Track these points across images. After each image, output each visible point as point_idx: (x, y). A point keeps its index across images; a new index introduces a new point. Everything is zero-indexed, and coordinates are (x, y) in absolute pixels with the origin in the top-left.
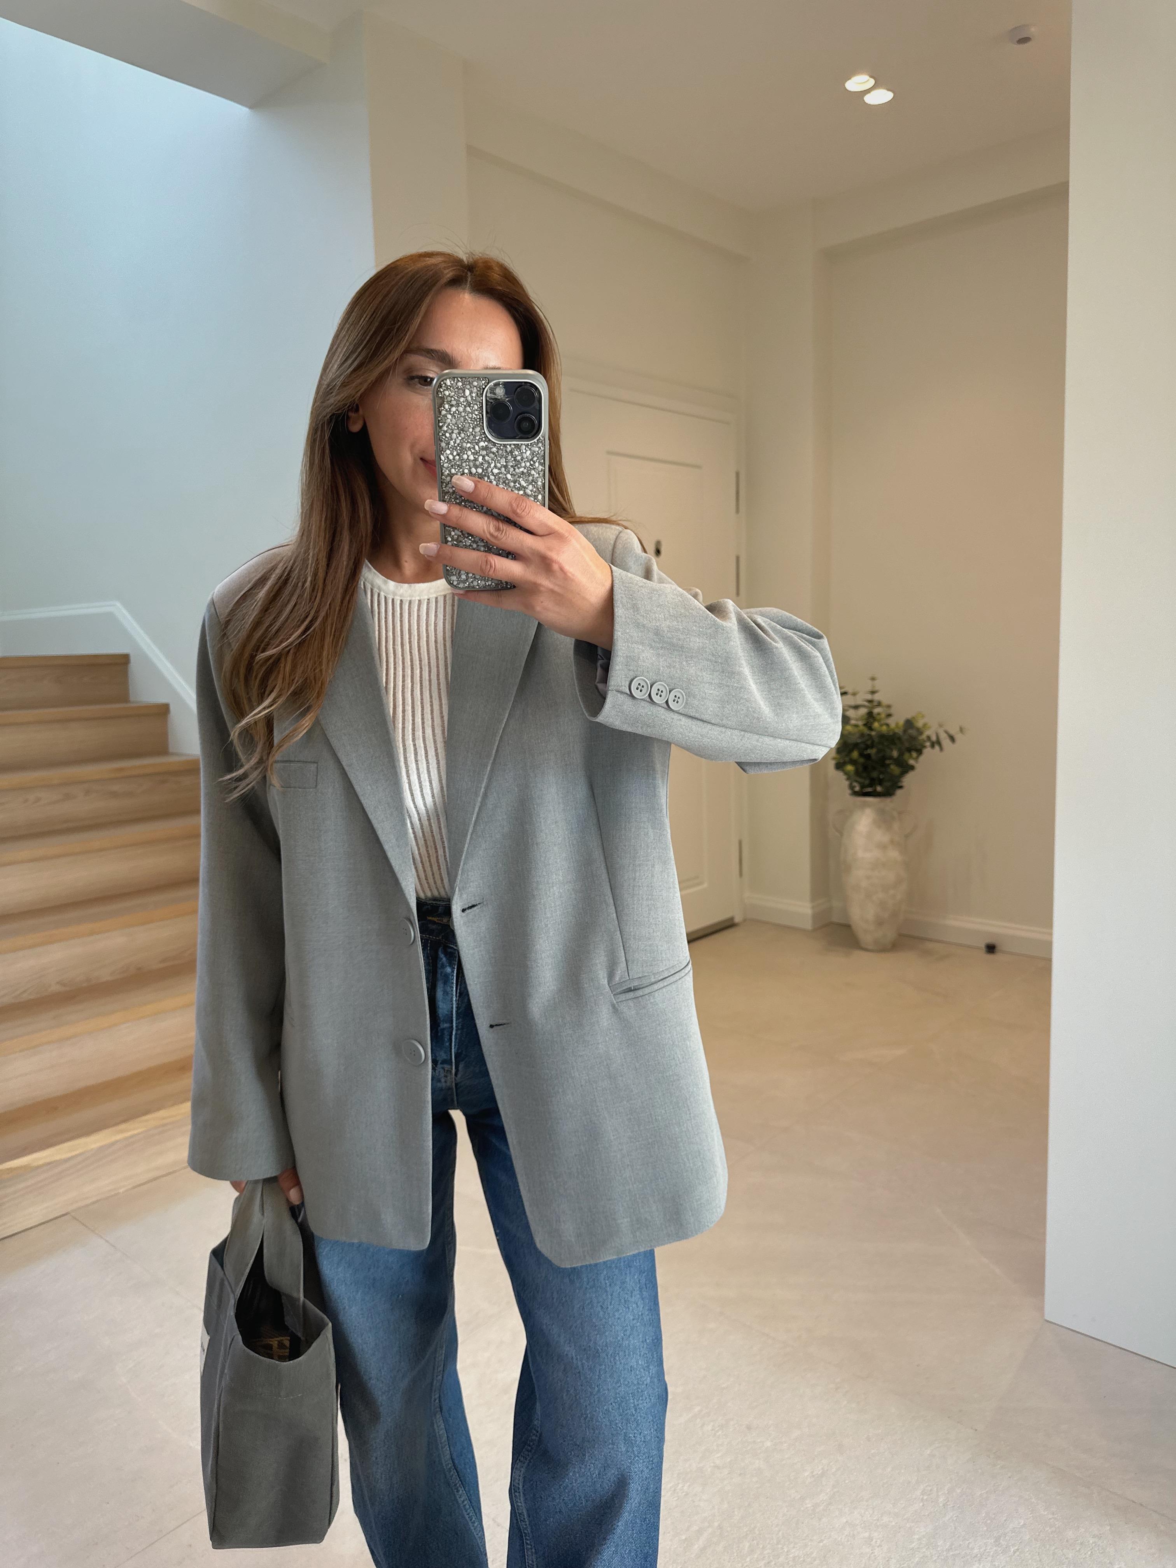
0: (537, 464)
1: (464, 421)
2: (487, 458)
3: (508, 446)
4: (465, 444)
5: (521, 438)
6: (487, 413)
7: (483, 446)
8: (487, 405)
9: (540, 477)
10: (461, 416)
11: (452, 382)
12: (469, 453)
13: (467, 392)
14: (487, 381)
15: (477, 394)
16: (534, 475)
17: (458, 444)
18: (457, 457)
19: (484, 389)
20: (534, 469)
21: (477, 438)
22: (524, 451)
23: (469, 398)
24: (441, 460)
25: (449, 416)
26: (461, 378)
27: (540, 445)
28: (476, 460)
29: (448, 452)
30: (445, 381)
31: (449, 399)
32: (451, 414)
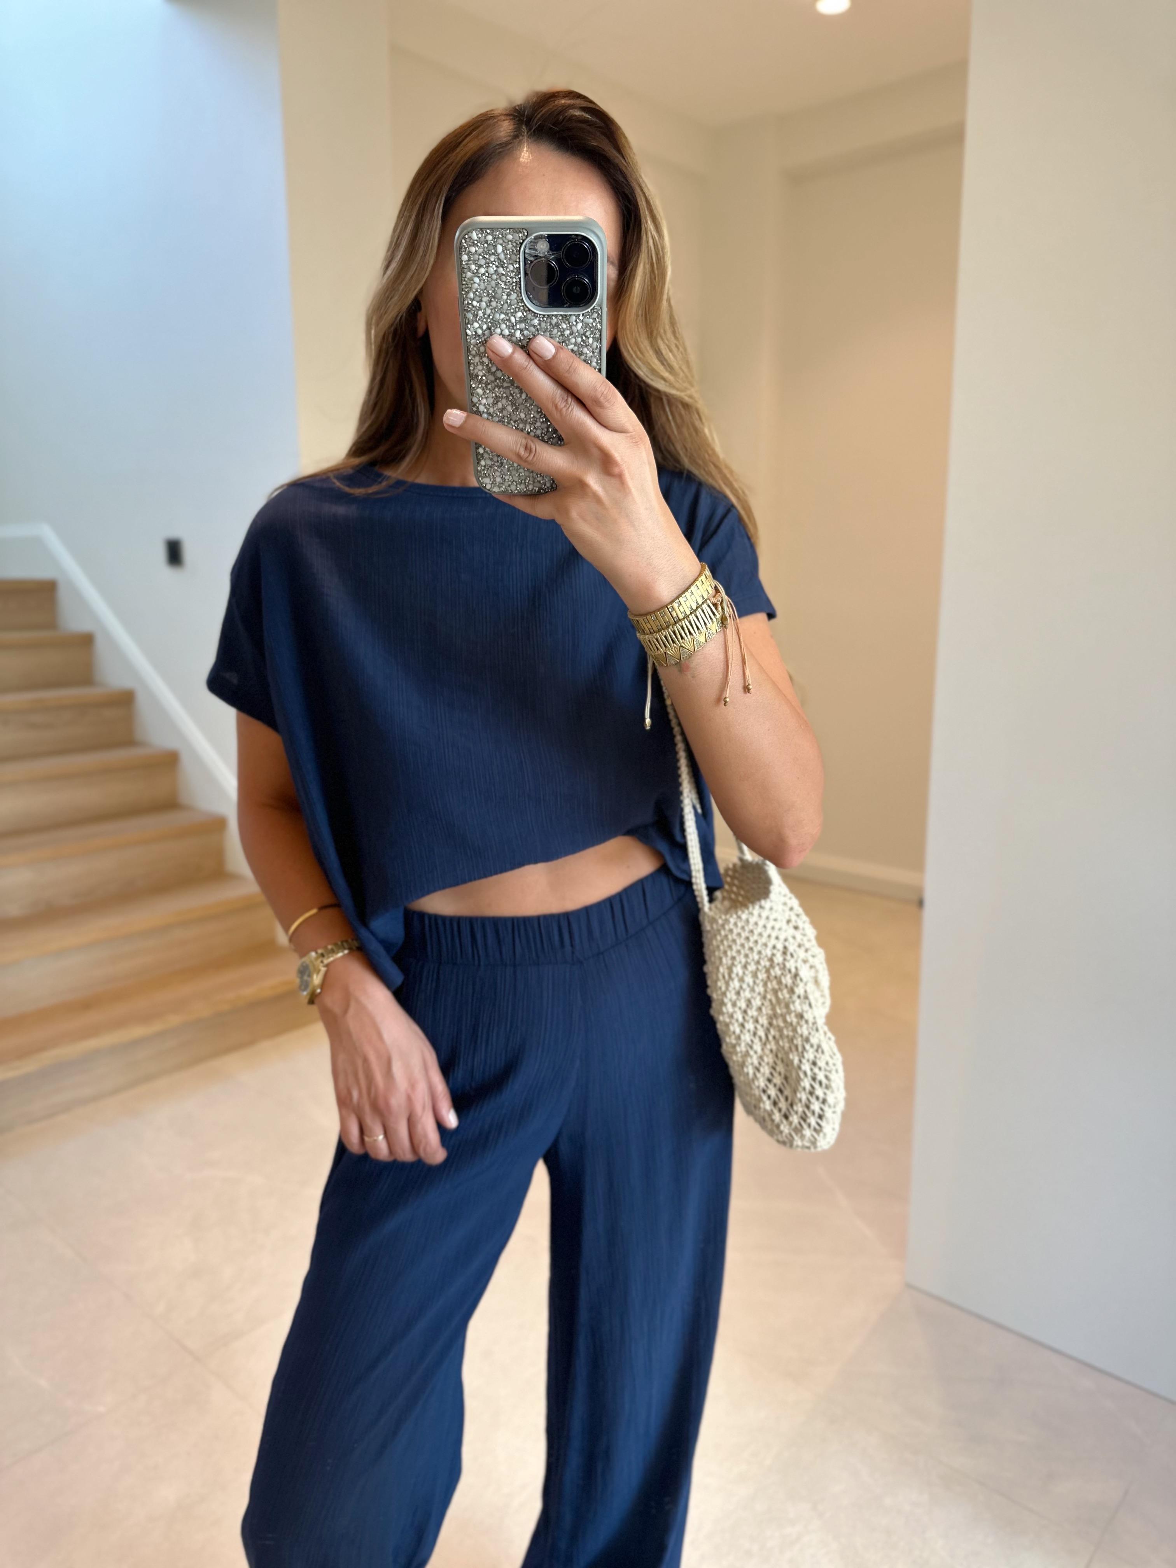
0: (591, 340)
1: (496, 285)
2: (526, 332)
3: (553, 318)
4: (497, 316)
5: (569, 307)
6: (526, 274)
7: (521, 317)
8: (525, 264)
9: (595, 357)
10: (492, 279)
11: (480, 236)
12: (503, 326)
13: (500, 249)
14: (526, 234)
15: (513, 250)
16: (587, 353)
17: (489, 316)
18: (487, 332)
19: (521, 244)
20: (588, 345)
21: (513, 307)
22: (575, 323)
23: (502, 256)
24: (467, 335)
25: (477, 280)
26: (492, 230)
27: (595, 315)
28: (512, 335)
29: (476, 325)
30: (470, 234)
31: (476, 257)
32: (478, 277)
